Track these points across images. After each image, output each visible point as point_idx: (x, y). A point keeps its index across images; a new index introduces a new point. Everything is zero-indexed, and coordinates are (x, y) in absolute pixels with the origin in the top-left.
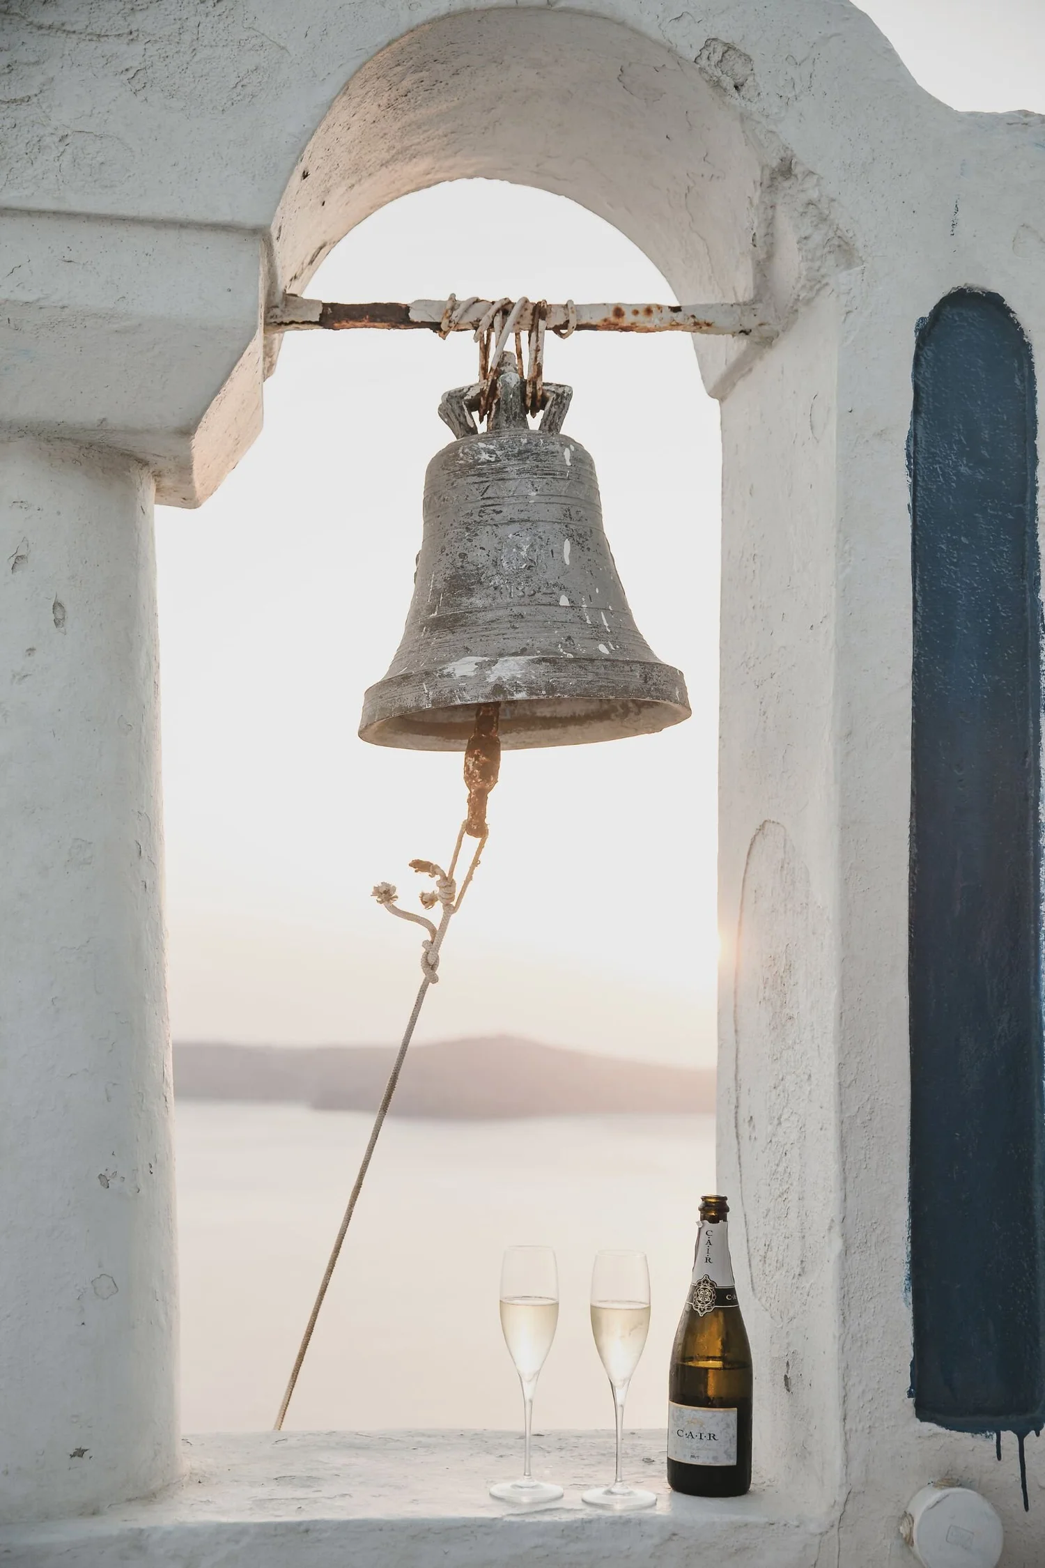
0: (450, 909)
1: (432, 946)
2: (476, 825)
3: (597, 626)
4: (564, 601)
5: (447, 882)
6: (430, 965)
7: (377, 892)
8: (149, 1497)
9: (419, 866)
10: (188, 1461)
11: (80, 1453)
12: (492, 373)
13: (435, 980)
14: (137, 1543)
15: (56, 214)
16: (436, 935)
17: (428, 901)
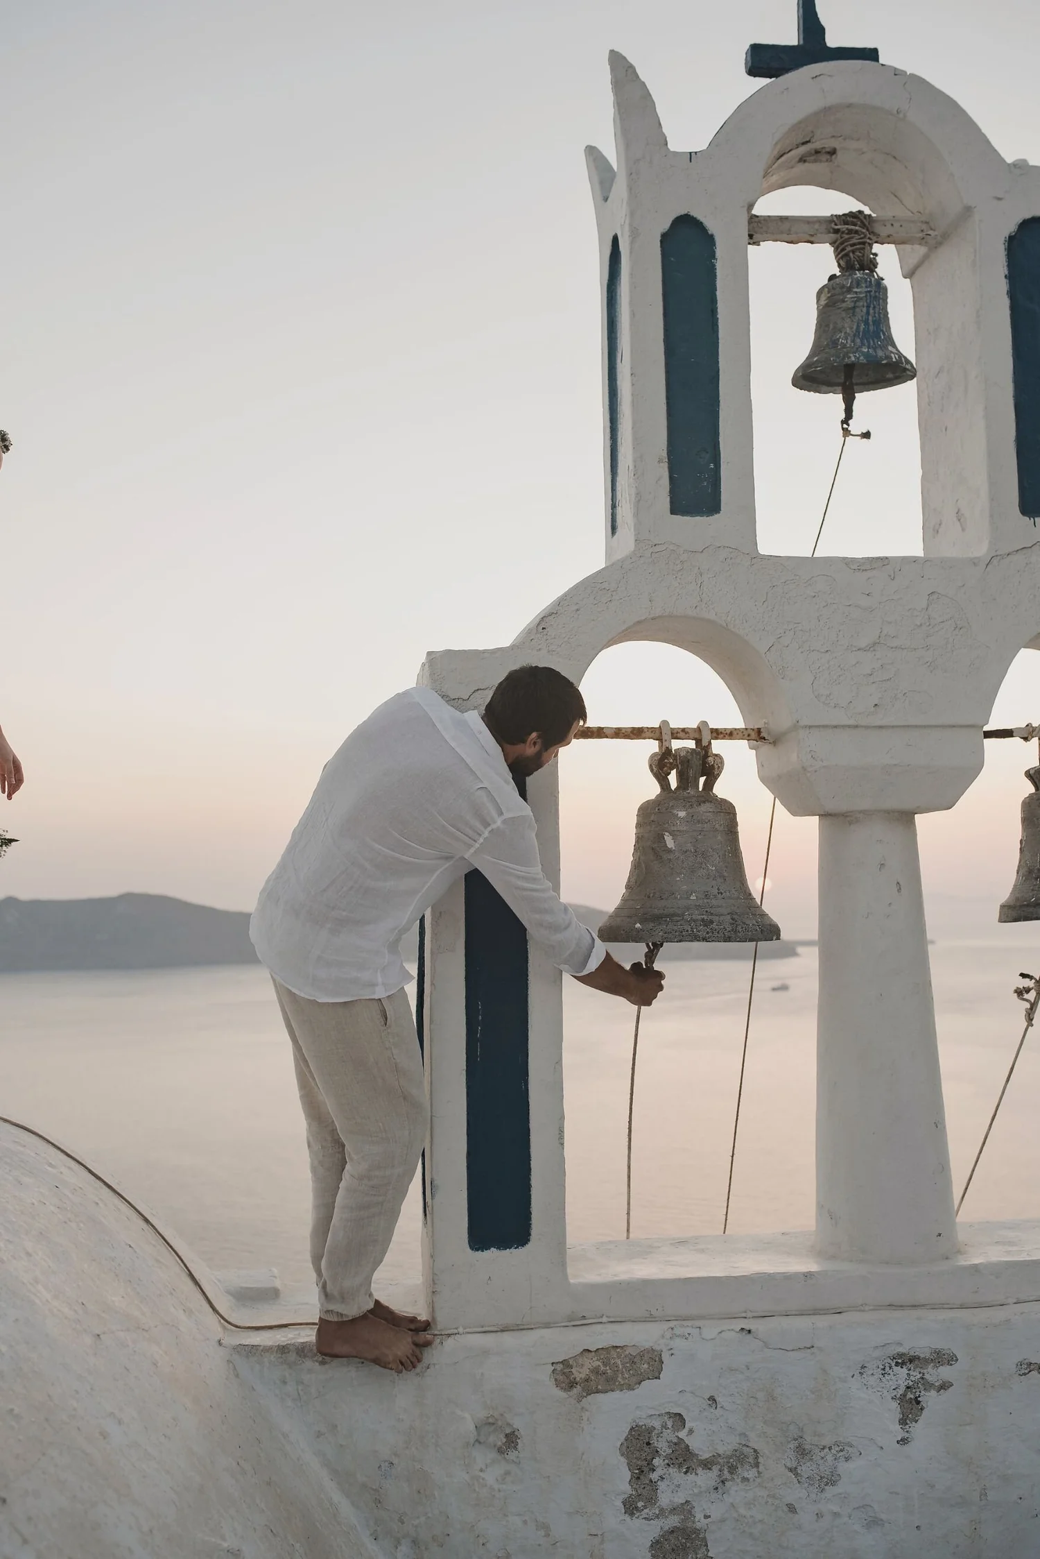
1: (1032, 1011)
6: (1030, 1019)
7: (1016, 991)
9: (1023, 975)
11: (940, 1235)
13: (1032, 1025)
15: (904, 726)
16: (1033, 1006)
17: (1028, 991)
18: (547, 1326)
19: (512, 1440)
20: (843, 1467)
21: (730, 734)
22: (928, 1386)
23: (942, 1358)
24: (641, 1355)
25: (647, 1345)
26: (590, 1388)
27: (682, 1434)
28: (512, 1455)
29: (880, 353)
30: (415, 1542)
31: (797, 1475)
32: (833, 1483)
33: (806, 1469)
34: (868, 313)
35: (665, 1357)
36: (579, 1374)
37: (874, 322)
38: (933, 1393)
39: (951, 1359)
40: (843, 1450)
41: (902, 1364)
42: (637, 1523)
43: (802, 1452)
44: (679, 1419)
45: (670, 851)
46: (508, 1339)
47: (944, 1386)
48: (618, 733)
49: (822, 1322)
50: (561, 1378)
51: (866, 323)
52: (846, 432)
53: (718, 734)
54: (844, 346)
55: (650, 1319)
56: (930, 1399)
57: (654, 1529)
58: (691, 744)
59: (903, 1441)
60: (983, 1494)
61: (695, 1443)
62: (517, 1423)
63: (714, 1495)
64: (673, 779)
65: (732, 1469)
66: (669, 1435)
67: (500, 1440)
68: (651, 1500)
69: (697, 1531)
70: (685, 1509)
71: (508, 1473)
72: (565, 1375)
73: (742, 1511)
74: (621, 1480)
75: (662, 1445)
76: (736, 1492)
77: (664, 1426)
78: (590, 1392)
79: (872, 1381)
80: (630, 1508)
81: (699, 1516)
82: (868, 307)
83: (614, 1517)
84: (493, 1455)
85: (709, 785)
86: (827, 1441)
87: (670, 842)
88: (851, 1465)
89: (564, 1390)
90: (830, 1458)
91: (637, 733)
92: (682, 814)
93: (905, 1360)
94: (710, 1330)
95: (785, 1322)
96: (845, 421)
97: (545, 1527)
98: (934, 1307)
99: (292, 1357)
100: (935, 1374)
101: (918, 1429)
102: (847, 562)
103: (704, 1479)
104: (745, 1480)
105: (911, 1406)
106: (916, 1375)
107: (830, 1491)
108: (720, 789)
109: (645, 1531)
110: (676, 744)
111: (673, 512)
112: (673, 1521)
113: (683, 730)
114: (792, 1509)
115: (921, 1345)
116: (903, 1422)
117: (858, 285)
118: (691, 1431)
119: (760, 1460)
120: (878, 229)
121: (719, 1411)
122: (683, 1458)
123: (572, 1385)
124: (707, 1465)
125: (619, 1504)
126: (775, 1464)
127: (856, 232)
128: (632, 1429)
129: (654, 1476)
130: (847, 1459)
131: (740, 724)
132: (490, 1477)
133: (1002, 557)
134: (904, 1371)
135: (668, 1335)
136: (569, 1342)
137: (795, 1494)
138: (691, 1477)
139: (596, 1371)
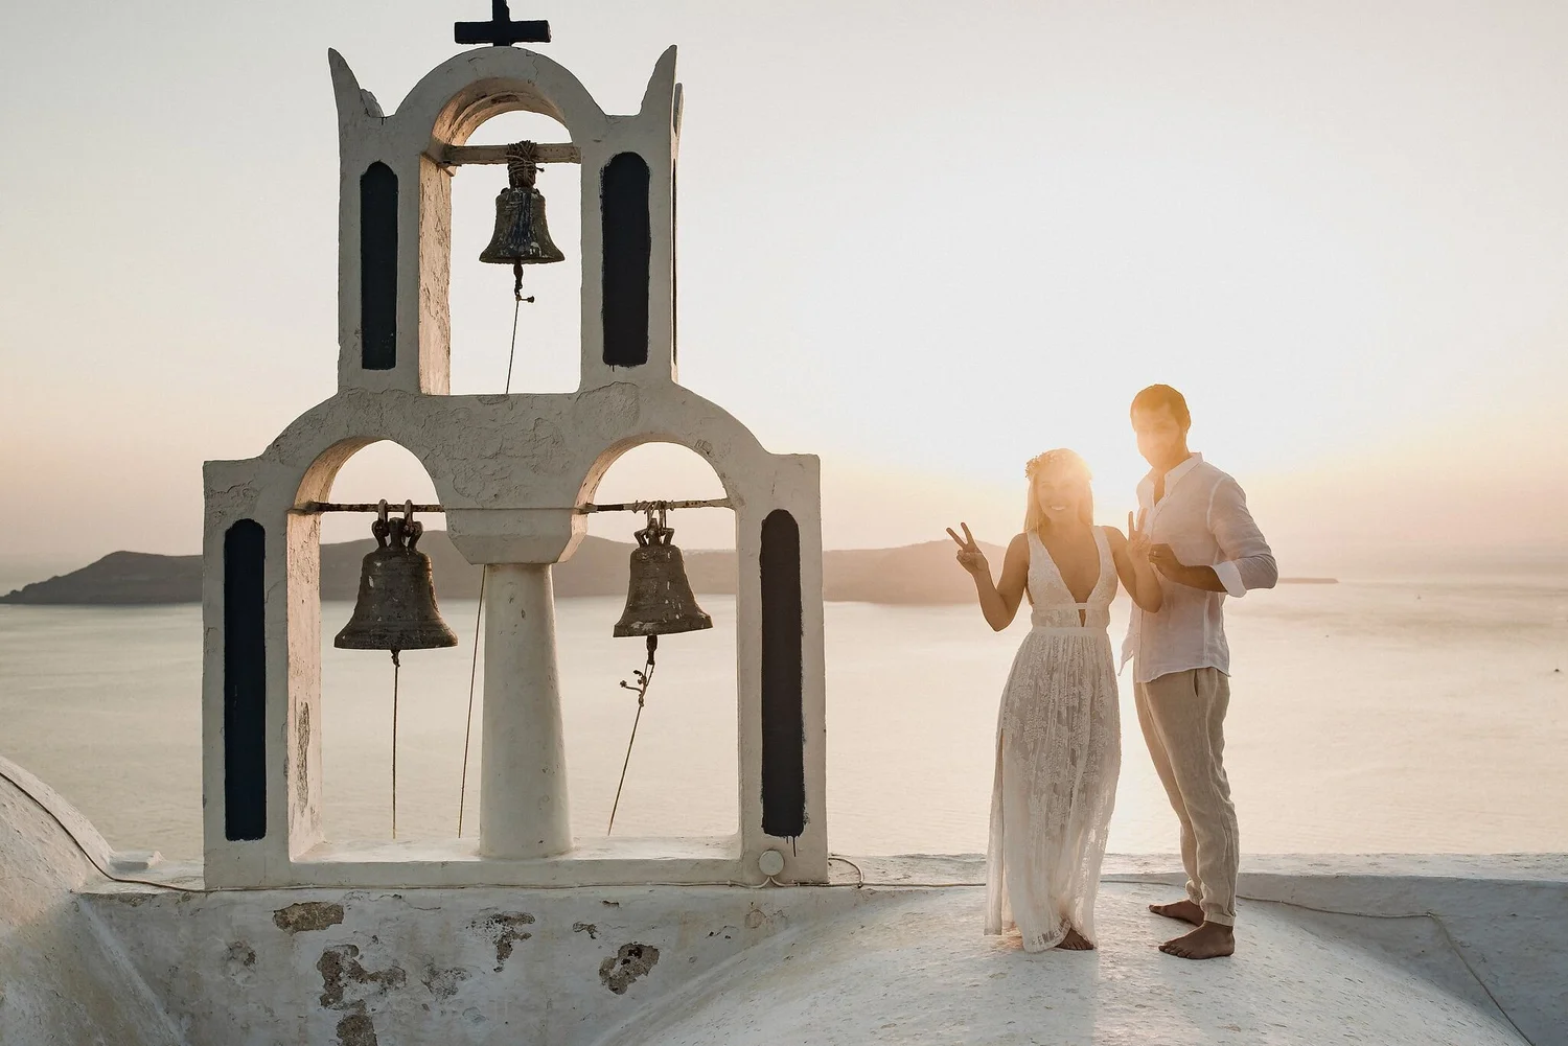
0: (645, 686)
1: (641, 696)
2: (651, 661)
3: (677, 608)
4: (667, 602)
5: (644, 678)
6: (641, 702)
8: (562, 854)
9: (636, 672)
10: (574, 845)
11: (541, 843)
12: (652, 522)
13: (643, 706)
14: (557, 864)
15: (515, 509)
16: (642, 693)
17: (640, 682)
18: (274, 888)
19: (251, 957)
20: (459, 984)
21: (426, 509)
22: (516, 936)
23: (525, 918)
24: (330, 908)
25: (334, 902)
26: (298, 927)
27: (356, 958)
28: (252, 966)
29: (521, 249)
30: (193, 1016)
31: (430, 987)
32: (454, 993)
33: (435, 984)
34: (519, 219)
35: (345, 910)
36: (292, 918)
37: (524, 225)
38: (518, 940)
39: (531, 920)
40: (460, 973)
41: (499, 922)
42: (329, 1011)
43: (434, 973)
44: (355, 950)
45: (371, 588)
46: (248, 896)
47: (526, 936)
48: (351, 508)
49: (447, 893)
50: (281, 920)
51: (518, 226)
52: (519, 298)
53: (418, 508)
54: (501, 242)
55: (341, 887)
56: (516, 944)
57: (339, 1016)
58: (401, 515)
59: (498, 969)
60: (549, 1004)
61: (364, 964)
62: (254, 947)
63: (380, 997)
64: (388, 539)
65: (390, 982)
66: (349, 959)
67: (245, 957)
68: (338, 998)
69: (367, 1018)
70: (360, 1004)
71: (249, 977)
72: (282, 918)
73: (395, 1007)
74: (319, 984)
75: (345, 965)
76: (391, 995)
77: (346, 953)
78: (298, 930)
79: (479, 931)
80: (325, 1002)
81: (369, 1008)
82: (520, 215)
83: (313, 1007)
84: (243, 966)
85: (412, 543)
86: (449, 966)
87: (371, 584)
88: (465, 983)
89: (281, 927)
90: (450, 977)
91: (363, 508)
92: (379, 564)
93: (502, 919)
94: (375, 895)
95: (423, 893)
96: (517, 290)
97: (270, 1010)
98: (523, 887)
99: (116, 902)
100: (521, 928)
101: (507, 962)
102: (480, 398)
103: (372, 987)
104: (397, 988)
105: (504, 949)
106: (508, 929)
107: (451, 998)
108: (420, 547)
109: (332, 1016)
110: (391, 515)
111: (364, 366)
112: (352, 1012)
113: (394, 506)
114: (425, 1007)
115: (512, 910)
116: (499, 958)
117: (513, 199)
118: (362, 957)
119: (407, 977)
120: (541, 153)
121: (379, 946)
122: (358, 973)
123: (288, 924)
124: (373, 978)
125: (317, 999)
126: (415, 980)
127: (518, 160)
128: (325, 954)
129: (341, 983)
130: (463, 979)
131: (436, 502)
132: (239, 980)
133: (589, 392)
134: (501, 925)
135: (348, 897)
136: (285, 898)
137: (428, 998)
138: (364, 985)
139: (302, 917)
